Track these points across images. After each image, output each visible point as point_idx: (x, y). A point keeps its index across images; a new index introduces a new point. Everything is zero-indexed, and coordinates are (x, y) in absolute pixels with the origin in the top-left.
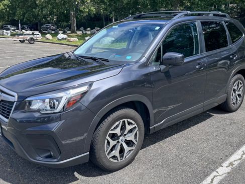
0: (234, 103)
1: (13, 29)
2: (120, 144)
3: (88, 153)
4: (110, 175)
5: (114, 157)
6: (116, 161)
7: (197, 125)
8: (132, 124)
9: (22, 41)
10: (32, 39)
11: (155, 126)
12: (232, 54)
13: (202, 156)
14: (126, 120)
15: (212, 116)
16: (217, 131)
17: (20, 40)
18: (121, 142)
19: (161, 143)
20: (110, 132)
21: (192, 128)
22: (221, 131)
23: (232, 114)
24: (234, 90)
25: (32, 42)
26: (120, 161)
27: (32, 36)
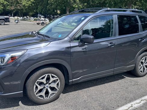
0: (141, 71)
1: (42, 16)
2: (45, 89)
3: (22, 92)
4: (38, 106)
5: (41, 96)
6: (43, 99)
7: (110, 83)
8: (55, 77)
9: (38, 24)
10: (43, 23)
11: (73, 80)
12: (141, 38)
13: (101, 104)
14: (50, 74)
15: (125, 78)
16: (122, 88)
17: (37, 23)
18: (46, 88)
19: (80, 91)
20: (38, 81)
21: (106, 84)
22: (125, 88)
23: (139, 78)
24: (142, 63)
25: (43, 24)
26: (45, 99)
27: (43, 21)
